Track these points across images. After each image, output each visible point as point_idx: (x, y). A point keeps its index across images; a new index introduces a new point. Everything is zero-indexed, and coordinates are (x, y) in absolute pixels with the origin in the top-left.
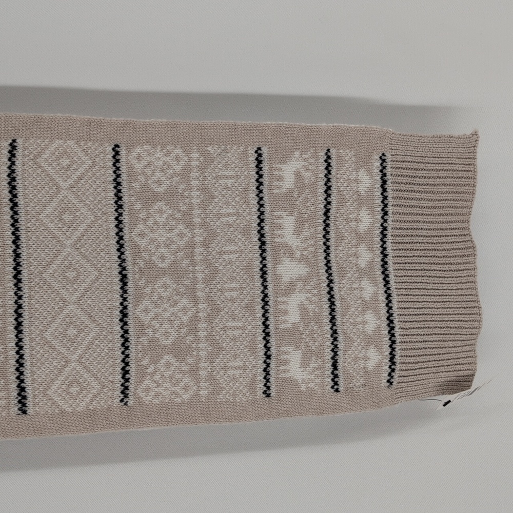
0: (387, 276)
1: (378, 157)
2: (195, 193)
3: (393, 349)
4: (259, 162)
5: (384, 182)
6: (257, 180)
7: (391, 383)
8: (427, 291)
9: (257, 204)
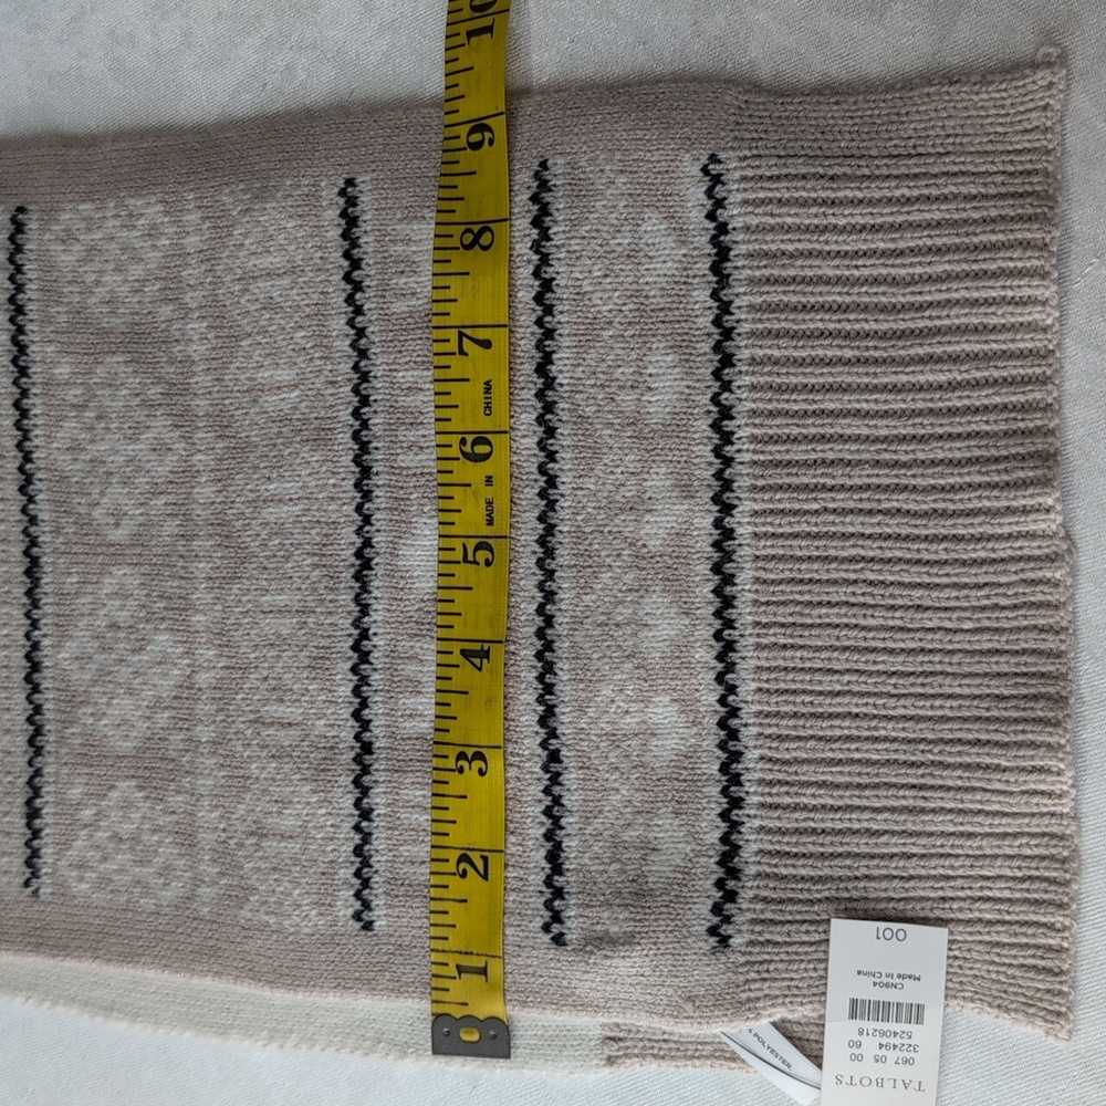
0: (728, 579)
1: (696, 170)
2: (197, 326)
3: (734, 826)
4: (350, 221)
5: (722, 254)
6: (347, 278)
7: (724, 941)
8: (863, 634)
9: (350, 351)
